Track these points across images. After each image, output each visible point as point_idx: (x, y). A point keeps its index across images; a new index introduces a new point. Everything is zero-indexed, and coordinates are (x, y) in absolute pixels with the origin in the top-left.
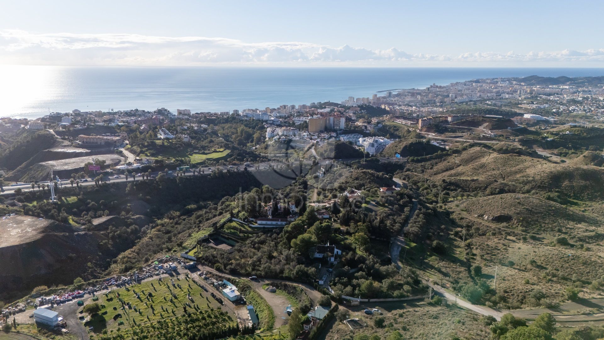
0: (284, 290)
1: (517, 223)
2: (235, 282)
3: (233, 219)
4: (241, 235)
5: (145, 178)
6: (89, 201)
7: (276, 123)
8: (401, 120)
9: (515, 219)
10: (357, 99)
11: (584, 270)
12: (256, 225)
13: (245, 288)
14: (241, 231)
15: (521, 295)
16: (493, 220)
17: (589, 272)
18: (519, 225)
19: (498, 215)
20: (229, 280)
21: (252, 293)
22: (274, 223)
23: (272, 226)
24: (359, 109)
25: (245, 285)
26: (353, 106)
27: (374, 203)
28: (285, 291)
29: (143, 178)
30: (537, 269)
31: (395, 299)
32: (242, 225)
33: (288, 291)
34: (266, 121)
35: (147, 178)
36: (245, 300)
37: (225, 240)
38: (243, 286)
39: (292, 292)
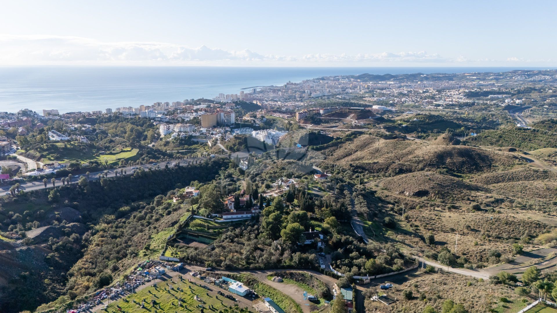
0: (291, 278)
1: (434, 196)
2: (236, 277)
3: (195, 216)
4: (211, 231)
5: (66, 183)
6: (10, 213)
7: (164, 120)
8: (278, 114)
9: (432, 193)
10: (226, 96)
11: (509, 229)
12: (222, 220)
13: (250, 282)
14: (209, 228)
15: (478, 255)
16: (413, 195)
17: (513, 230)
18: (436, 197)
19: (417, 191)
20: (229, 276)
21: (261, 286)
22: (239, 216)
23: (238, 220)
24: (234, 104)
25: (249, 279)
26: (228, 103)
27: (317, 189)
28: (293, 279)
29: (64, 183)
30: (473, 232)
31: (395, 273)
32: (206, 221)
33: (296, 278)
34: (154, 119)
35: (68, 183)
36: (256, 293)
37: (194, 238)
38: (247, 281)
39: (301, 280)
